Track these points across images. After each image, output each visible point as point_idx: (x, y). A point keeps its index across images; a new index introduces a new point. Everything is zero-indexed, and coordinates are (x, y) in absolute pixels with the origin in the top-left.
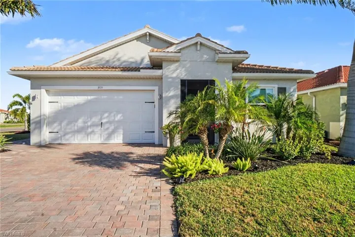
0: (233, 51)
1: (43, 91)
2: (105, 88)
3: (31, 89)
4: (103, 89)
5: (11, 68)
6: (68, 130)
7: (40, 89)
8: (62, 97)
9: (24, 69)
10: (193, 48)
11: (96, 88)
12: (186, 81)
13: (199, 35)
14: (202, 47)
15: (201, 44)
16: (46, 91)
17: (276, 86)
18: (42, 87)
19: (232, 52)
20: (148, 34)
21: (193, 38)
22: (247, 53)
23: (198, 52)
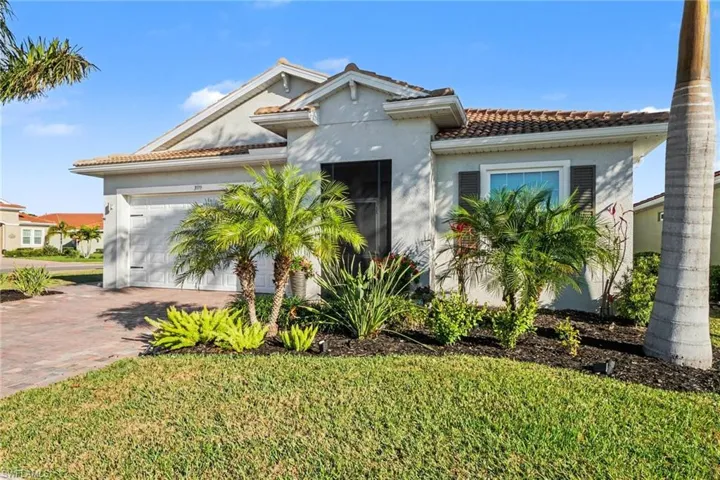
0: (426, 91)
1: (120, 197)
2: (205, 187)
3: (105, 194)
4: (203, 190)
5: (74, 162)
6: (157, 265)
7: (115, 193)
8: (149, 206)
9: (93, 162)
10: (343, 96)
11: (191, 188)
12: (333, 167)
13: (351, 67)
14: (362, 92)
15: (358, 84)
16: (126, 196)
17: (567, 164)
18: (118, 190)
19: (425, 94)
20: (283, 75)
21: (341, 74)
22: (452, 93)
23: (355, 103)
